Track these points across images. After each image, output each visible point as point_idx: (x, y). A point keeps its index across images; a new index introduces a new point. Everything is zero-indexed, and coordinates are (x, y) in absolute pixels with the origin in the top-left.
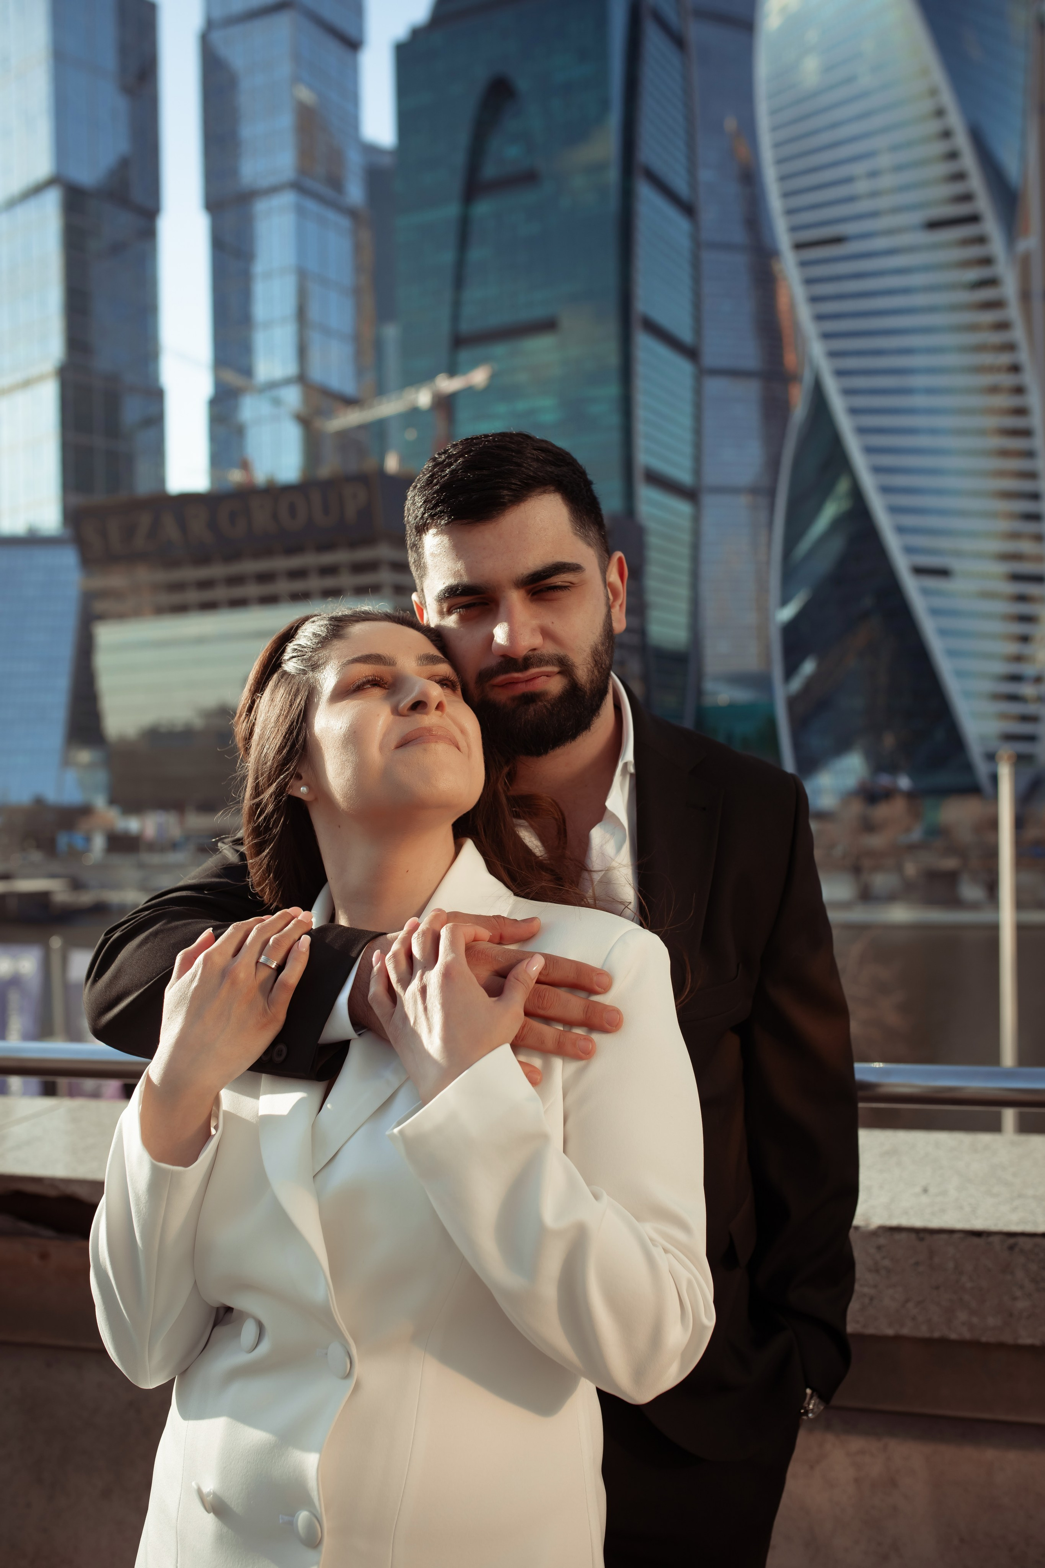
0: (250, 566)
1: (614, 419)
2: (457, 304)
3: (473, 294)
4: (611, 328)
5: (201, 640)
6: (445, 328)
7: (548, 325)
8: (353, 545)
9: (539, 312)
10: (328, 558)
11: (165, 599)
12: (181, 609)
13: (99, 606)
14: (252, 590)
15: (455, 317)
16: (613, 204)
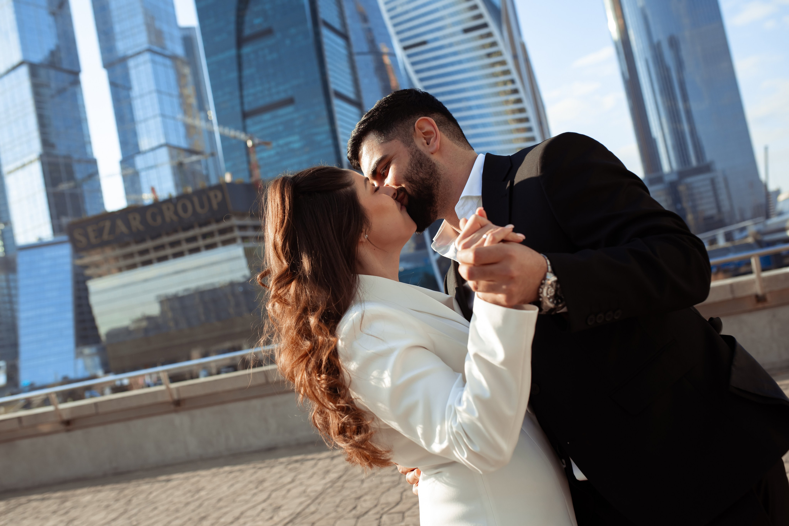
0: (166, 240)
1: (330, 142)
2: (241, 97)
3: (249, 91)
4: (321, 98)
5: (146, 280)
6: (238, 109)
7: (289, 101)
8: (218, 221)
9: (283, 96)
10: (205, 230)
11: (122, 263)
12: (133, 267)
13: (88, 272)
14: (169, 251)
15: (242, 104)
16: (311, 39)
